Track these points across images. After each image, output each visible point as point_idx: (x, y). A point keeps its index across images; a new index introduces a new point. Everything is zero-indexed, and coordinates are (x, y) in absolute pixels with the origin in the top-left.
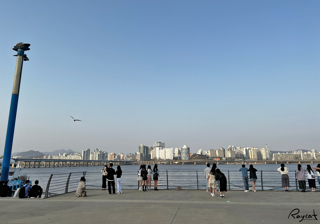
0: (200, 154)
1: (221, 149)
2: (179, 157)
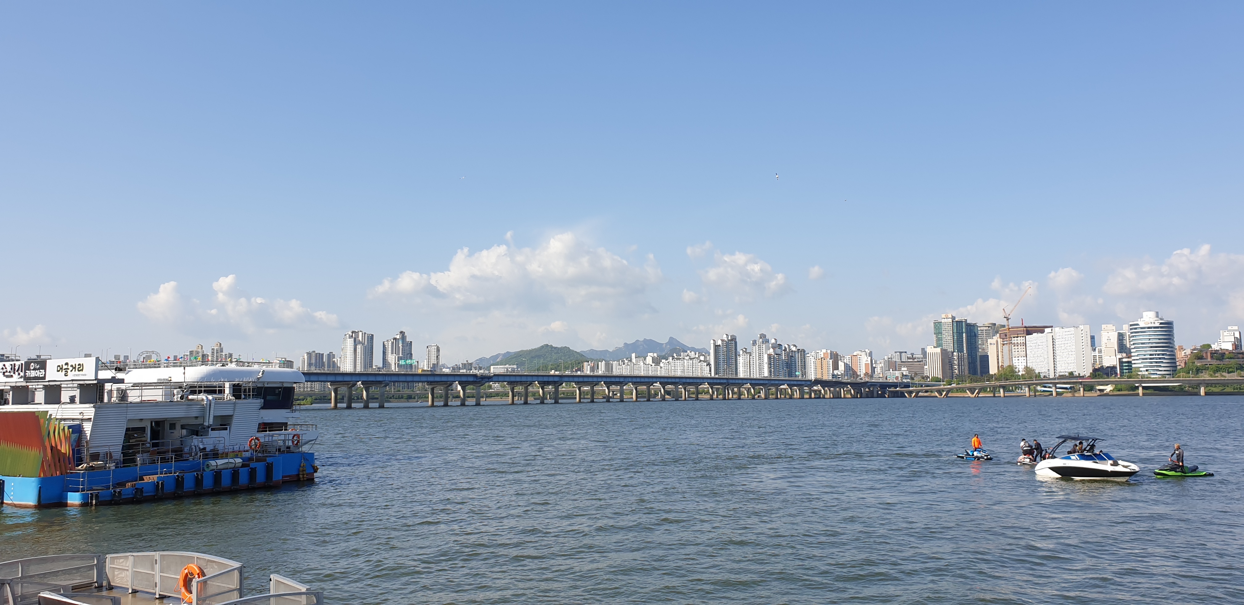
2: (1121, 362)
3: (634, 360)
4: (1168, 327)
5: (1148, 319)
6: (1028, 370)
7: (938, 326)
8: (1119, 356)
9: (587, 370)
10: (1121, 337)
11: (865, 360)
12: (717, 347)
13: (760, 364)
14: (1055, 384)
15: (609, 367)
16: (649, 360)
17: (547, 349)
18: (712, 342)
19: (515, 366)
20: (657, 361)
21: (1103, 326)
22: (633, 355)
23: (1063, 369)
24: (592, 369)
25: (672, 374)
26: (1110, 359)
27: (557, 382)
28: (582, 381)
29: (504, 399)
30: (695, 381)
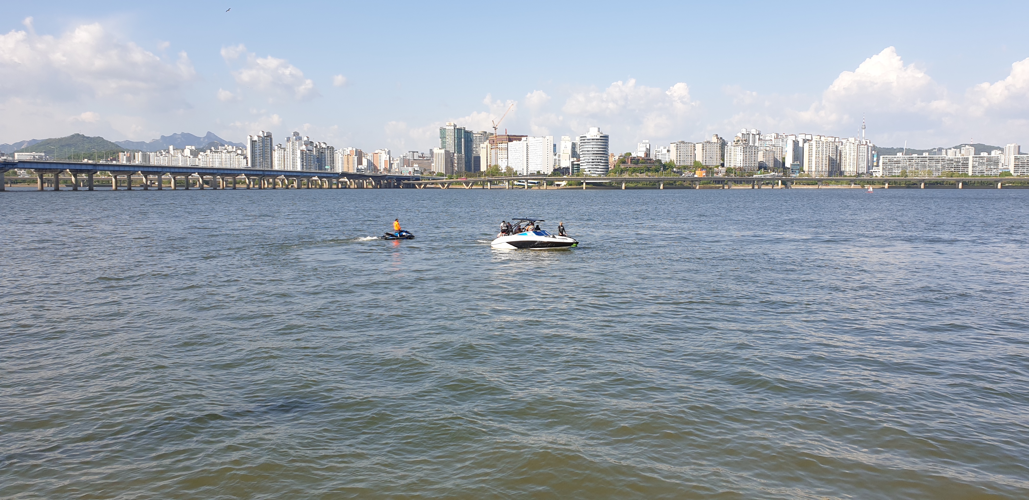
0: (642, 155)
1: (714, 140)
2: (573, 165)
3: (172, 152)
4: (605, 139)
5: (593, 133)
6: (509, 169)
7: (443, 131)
8: (572, 160)
9: (123, 160)
10: (574, 146)
11: (384, 157)
12: (253, 142)
13: (293, 159)
14: (527, 180)
15: (145, 157)
16: (187, 152)
17: (78, 139)
18: (249, 137)
19: (43, 154)
20: (195, 154)
21: (563, 137)
22: (171, 147)
23: (533, 169)
24: (129, 159)
25: (210, 165)
26: (566, 163)
27: (91, 170)
28: (118, 170)
29: (32, 185)
30: (233, 173)
